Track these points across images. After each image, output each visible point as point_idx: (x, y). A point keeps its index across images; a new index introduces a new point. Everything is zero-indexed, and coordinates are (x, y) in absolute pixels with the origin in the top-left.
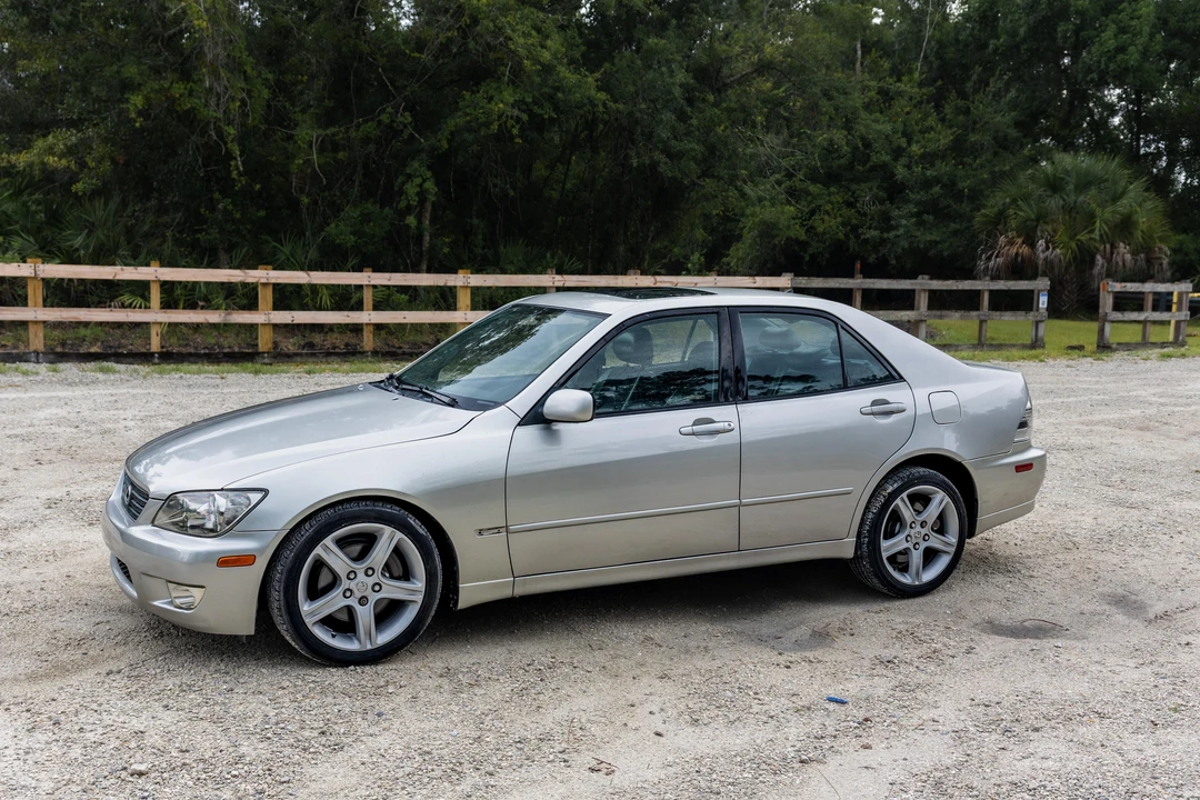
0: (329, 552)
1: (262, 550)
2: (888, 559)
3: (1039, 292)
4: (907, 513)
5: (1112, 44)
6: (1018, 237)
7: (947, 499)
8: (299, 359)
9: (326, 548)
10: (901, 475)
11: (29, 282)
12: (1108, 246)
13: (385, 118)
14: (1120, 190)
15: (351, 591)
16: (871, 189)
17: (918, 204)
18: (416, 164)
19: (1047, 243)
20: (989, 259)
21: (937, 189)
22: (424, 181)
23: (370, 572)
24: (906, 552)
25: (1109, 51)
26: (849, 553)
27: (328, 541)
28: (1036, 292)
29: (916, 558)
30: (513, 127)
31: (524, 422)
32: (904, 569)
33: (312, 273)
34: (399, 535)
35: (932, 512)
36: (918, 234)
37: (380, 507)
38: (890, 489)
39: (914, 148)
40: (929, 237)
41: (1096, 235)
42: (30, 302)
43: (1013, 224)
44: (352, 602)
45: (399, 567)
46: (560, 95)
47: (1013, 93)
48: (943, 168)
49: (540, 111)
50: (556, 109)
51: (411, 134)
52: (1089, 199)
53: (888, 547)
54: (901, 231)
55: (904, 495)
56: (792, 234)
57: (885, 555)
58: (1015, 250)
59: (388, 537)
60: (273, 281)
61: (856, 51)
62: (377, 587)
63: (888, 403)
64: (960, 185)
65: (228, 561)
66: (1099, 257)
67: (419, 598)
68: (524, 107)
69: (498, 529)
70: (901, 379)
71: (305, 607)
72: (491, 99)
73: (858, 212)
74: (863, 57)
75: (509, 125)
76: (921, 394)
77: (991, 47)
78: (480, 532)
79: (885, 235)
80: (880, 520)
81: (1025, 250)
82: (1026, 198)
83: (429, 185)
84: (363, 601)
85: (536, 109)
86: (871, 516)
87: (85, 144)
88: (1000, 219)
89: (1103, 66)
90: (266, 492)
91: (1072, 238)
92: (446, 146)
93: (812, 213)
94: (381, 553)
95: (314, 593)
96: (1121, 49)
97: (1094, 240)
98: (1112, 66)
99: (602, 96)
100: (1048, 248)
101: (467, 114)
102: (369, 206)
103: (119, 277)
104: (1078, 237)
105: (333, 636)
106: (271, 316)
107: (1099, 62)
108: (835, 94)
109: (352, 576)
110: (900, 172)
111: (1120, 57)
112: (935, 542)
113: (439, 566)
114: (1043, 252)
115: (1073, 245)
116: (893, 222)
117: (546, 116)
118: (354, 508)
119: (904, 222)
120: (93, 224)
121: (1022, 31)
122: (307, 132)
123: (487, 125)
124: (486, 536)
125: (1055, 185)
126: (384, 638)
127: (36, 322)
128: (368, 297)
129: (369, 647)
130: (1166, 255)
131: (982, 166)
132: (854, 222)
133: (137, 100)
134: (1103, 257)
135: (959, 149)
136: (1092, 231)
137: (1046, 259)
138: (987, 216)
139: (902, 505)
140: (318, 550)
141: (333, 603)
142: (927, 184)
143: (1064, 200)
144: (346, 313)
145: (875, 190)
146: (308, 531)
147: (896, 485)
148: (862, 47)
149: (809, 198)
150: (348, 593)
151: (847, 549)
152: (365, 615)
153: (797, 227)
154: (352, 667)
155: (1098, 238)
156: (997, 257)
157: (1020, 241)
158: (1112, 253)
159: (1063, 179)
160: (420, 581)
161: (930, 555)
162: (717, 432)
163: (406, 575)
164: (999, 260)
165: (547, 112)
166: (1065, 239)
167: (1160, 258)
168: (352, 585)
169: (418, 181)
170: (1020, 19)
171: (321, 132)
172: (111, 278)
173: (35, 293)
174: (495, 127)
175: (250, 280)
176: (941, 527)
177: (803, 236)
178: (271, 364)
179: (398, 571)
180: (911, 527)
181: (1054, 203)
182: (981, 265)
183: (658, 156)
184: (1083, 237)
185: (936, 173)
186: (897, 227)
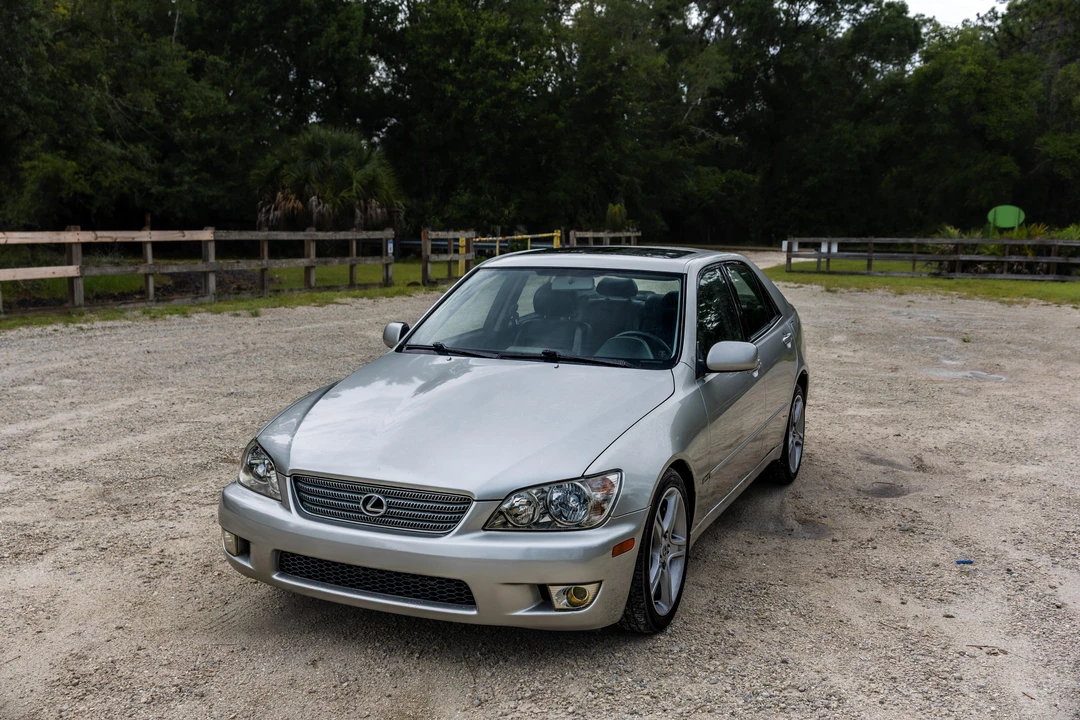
1: (639, 530)
3: (387, 240)
5: (336, 38)
6: (293, 193)
12: (362, 202)
14: (365, 157)
16: (147, 148)
17: (194, 163)
19: (318, 198)
20: (268, 212)
21: (212, 150)
25: (334, 43)
27: (658, 512)
28: (384, 241)
36: (201, 189)
39: (186, 112)
40: (210, 193)
41: (354, 193)
43: (287, 182)
48: (213, 132)
52: (343, 163)
54: (185, 187)
56: (78, 187)
58: (291, 205)
59: (675, 500)
64: (232, 148)
66: (358, 211)
73: (138, 168)
77: (233, 30)
79: (169, 190)
81: (299, 205)
82: (294, 161)
88: (273, 182)
89: (330, 55)
90: (622, 471)
91: (336, 194)
93: (94, 168)
94: (673, 516)
96: (343, 43)
97: (353, 196)
98: (337, 56)
100: (319, 203)
104: (341, 194)
111: (343, 49)
114: (316, 206)
115: (339, 201)
116: (176, 179)
119: (187, 179)
121: (260, 18)
125: (314, 151)
130: (401, 208)
131: (245, 132)
134: (361, 211)
136: (351, 190)
137: (319, 212)
138: (259, 175)
141: (658, 571)
142: (203, 146)
143: (323, 163)
145: (152, 149)
150: (660, 559)
152: (668, 578)
153: (82, 181)
155: (355, 195)
156: (276, 209)
157: (294, 197)
158: (366, 208)
159: (321, 146)
160: (682, 536)
164: (278, 213)
166: (332, 196)
167: (398, 212)
170: (257, 8)
177: (89, 191)
181: (314, 167)
182: (262, 217)
184: (345, 194)
185: (208, 137)
186: (180, 183)
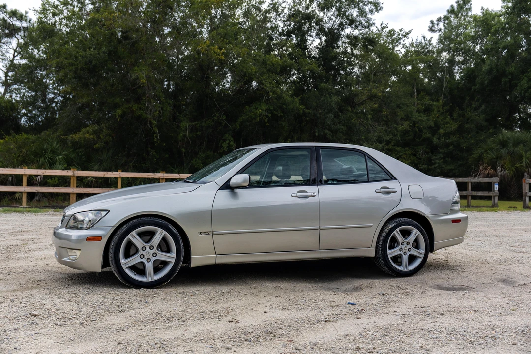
0: (133, 237)
1: (105, 235)
2: (391, 258)
3: (494, 183)
4: (400, 238)
5: (526, 85)
6: (489, 166)
7: (419, 232)
9: (133, 236)
10: (396, 221)
11: (71, 178)
12: (529, 169)
13: (215, 118)
15: (143, 255)
16: (423, 148)
17: (443, 154)
18: (227, 135)
19: (501, 168)
20: (476, 176)
21: (451, 147)
22: (230, 141)
23: (152, 248)
24: (400, 256)
25: (525, 88)
26: (373, 254)
27: (134, 233)
28: (493, 183)
29: (405, 258)
30: (265, 119)
31: (222, 188)
32: (400, 264)
33: (181, 175)
34: (165, 232)
35: (412, 238)
36: (444, 166)
37: (157, 220)
38: (391, 226)
39: (441, 131)
40: (449, 167)
41: (524, 164)
42: (71, 185)
43: (486, 160)
44: (144, 260)
45: (164, 246)
46: (284, 106)
47: (483, 107)
48: (454, 139)
49: (276, 113)
50: (283, 112)
51: (225, 124)
52: (519, 149)
53: (391, 253)
54: (437, 165)
55: (398, 229)
57: (390, 256)
58: (487, 172)
59: (160, 233)
60: (166, 178)
61: (414, 93)
62: (155, 255)
63: (388, 188)
64: (462, 146)
65: (91, 239)
66: (525, 174)
67: (173, 260)
68: (270, 112)
69: (208, 233)
70: (395, 179)
71: (123, 261)
72: (257, 109)
73: (417, 158)
74: (418, 95)
75: (264, 118)
76: (404, 186)
77: (473, 89)
78: (200, 233)
79: (430, 167)
80: (386, 241)
81: (492, 171)
82: (491, 149)
83: (232, 143)
84: (148, 260)
85: (275, 112)
86: (382, 238)
87: (101, 130)
88: (480, 160)
89: (522, 95)
90: (108, 211)
91: (513, 166)
92: (239, 127)
94: (157, 240)
95: (127, 255)
98: (526, 95)
99: (302, 107)
100: (502, 170)
101: (247, 115)
102: (209, 152)
103: (105, 176)
105: (135, 275)
107: (521, 93)
108: (402, 106)
109: (144, 249)
110: (435, 140)
112: (414, 252)
113: (183, 247)
114: (500, 172)
115: (513, 168)
116: (433, 162)
117: (279, 115)
118: (145, 219)
119: (438, 161)
120: (102, 160)
121: (486, 82)
122: (185, 124)
123: (255, 118)
124: (203, 235)
125: (504, 144)
126: (157, 277)
127: (73, 193)
129: (150, 280)
131: (471, 137)
132: (416, 162)
133: (119, 111)
134: (528, 174)
135: (461, 131)
136: (522, 163)
137: (501, 175)
138: (474, 158)
139: (397, 233)
140: (129, 236)
141: (135, 260)
142: (447, 145)
143: (508, 150)
145: (425, 149)
146: (125, 228)
147: (393, 225)
148: (417, 91)
149: (396, 153)
150: (142, 256)
151: (372, 253)
152: (149, 266)
154: (143, 288)
155: (524, 165)
156: (479, 175)
157: (489, 168)
159: (507, 141)
160: (174, 253)
161: (412, 258)
162: (308, 196)
163: (168, 251)
164: (481, 176)
165: (280, 113)
166: (510, 166)
168: (144, 253)
169: (227, 141)
170: (485, 77)
171: (191, 124)
172: (103, 176)
173: (73, 182)
174: (258, 119)
175: (156, 177)
176: (416, 244)
179: (165, 248)
180: (402, 244)
181: (504, 152)
183: (326, 131)
184: (517, 165)
185: (451, 141)
186: (434, 164)
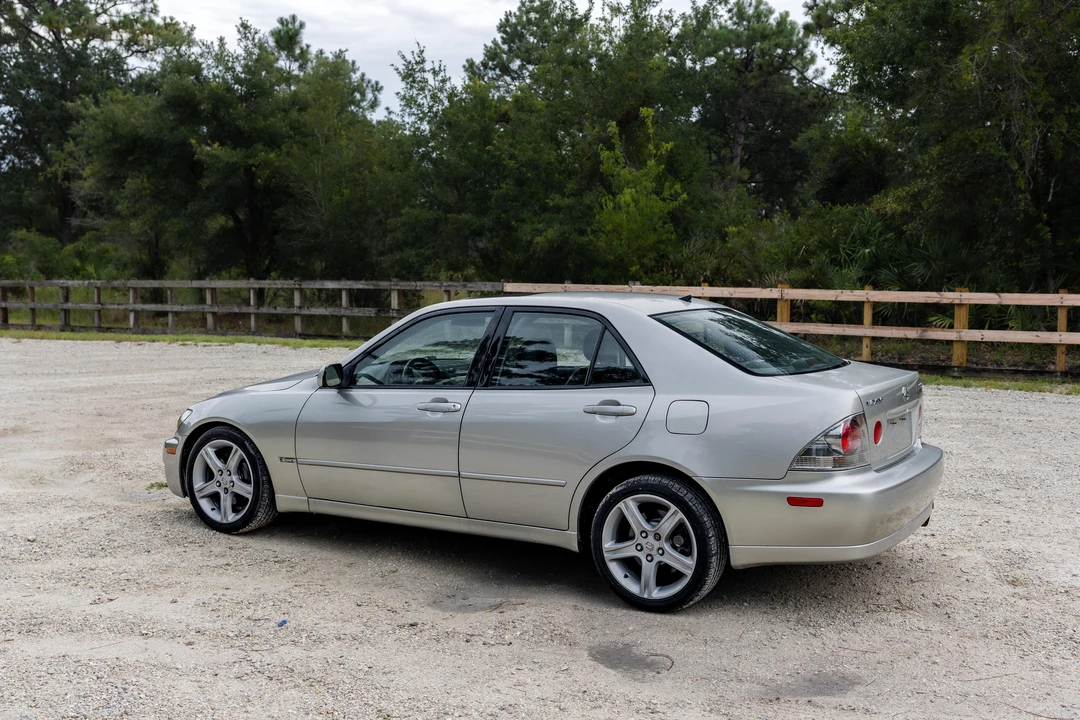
0: (207, 454)
4: (635, 520)
7: (681, 515)
8: (986, 375)
11: (779, 303)
15: (220, 483)
23: (229, 472)
26: (574, 547)
27: (209, 447)
29: (649, 569)
33: (1002, 295)
34: (241, 452)
35: (664, 526)
42: (778, 318)
44: (220, 490)
53: (612, 551)
55: (629, 501)
57: (607, 557)
59: (236, 453)
60: (966, 302)
62: (232, 484)
63: (618, 404)
67: (251, 496)
69: (290, 460)
70: (646, 381)
71: (196, 486)
78: (281, 459)
84: (225, 491)
94: (233, 460)
103: (839, 299)
105: (212, 510)
106: (962, 334)
109: (220, 473)
112: (670, 559)
118: (218, 429)
124: (285, 463)
126: (234, 518)
128: (1062, 317)
129: (226, 522)
139: (627, 510)
140: (203, 452)
141: (210, 487)
144: (1035, 333)
150: (218, 484)
151: (570, 540)
152: (226, 500)
160: (252, 484)
162: (445, 411)
168: (220, 479)
172: (833, 299)
173: (783, 311)
175: (945, 301)
178: (960, 378)
180: (641, 536)
